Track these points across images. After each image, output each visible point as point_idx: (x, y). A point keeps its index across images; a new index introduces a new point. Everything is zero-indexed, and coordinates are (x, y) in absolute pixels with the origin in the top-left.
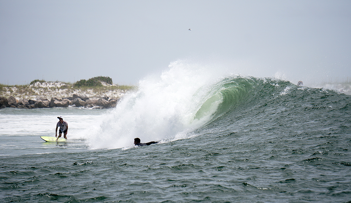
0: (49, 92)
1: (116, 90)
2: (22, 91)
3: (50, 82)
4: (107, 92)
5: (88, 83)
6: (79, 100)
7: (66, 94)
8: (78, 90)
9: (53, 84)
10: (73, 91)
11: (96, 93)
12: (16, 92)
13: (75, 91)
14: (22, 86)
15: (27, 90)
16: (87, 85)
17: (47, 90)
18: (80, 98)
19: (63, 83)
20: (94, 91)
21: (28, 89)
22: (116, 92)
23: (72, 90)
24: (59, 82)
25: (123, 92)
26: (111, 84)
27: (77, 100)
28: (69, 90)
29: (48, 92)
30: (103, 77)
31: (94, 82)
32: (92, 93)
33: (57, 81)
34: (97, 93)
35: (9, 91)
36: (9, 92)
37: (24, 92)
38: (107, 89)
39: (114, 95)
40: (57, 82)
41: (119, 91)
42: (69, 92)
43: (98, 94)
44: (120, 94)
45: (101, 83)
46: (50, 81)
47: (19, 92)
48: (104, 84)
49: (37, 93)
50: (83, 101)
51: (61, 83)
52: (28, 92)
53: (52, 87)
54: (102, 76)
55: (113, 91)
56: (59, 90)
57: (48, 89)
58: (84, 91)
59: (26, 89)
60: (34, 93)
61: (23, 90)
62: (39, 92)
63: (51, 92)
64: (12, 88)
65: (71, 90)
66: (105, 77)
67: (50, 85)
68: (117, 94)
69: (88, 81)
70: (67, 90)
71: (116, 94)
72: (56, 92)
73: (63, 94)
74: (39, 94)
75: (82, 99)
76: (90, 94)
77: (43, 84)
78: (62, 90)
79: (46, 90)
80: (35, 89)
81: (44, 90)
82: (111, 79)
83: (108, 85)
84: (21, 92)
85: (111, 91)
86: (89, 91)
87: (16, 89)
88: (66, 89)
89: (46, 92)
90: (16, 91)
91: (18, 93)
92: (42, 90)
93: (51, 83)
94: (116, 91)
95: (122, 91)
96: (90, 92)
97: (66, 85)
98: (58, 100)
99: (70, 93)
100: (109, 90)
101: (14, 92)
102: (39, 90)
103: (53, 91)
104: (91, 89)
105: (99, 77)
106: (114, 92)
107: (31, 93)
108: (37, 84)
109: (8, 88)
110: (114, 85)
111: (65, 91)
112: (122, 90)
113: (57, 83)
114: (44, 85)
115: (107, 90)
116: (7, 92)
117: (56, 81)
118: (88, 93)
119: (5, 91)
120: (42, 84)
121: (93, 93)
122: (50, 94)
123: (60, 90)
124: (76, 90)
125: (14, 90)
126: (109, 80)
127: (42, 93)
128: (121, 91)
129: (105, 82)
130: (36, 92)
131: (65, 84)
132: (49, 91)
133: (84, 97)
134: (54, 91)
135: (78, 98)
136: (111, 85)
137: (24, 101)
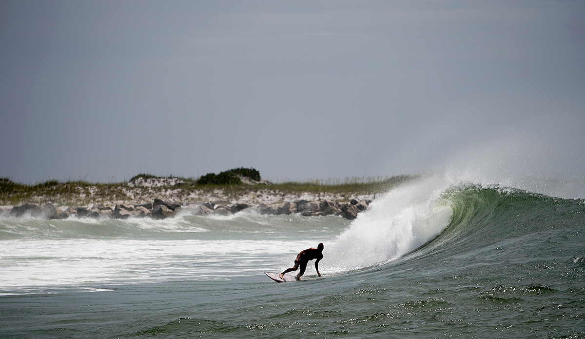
0: (150, 194)
1: (261, 190)
2: (105, 192)
3: (159, 178)
4: (246, 193)
5: (218, 179)
6: (163, 209)
7: (178, 198)
8: (199, 191)
9: (164, 181)
10: (190, 193)
11: (227, 195)
12: (96, 195)
13: (192, 192)
14: (106, 185)
15: (113, 191)
16: (217, 182)
17: (147, 192)
18: (165, 205)
19: (180, 179)
20: (225, 192)
21: (115, 190)
22: (261, 194)
23: (188, 190)
24: (174, 177)
25: (272, 194)
26: (259, 181)
27: (159, 208)
28: (184, 191)
29: (147, 195)
30: (244, 169)
31: (229, 177)
32: (221, 196)
33: (171, 175)
34: (229, 195)
35: (84, 193)
36: (84, 195)
37: (108, 195)
38: (247, 188)
39: (257, 198)
40: (170, 178)
41: (267, 192)
42: (183, 195)
43: (230, 197)
44: (267, 197)
45: (239, 180)
46: (160, 176)
47: (101, 194)
48: (245, 180)
49: (130, 196)
50: (170, 210)
51: (176, 179)
52: (115, 194)
53: (162, 185)
54: (245, 167)
55: (256, 192)
56: (166, 191)
57: (150, 189)
58: (208, 192)
59: (112, 189)
60: (125, 195)
61: (107, 192)
62: (133, 194)
63: (153, 194)
64: (89, 189)
65: (186, 191)
66: (248, 170)
67: (159, 183)
68: (262, 196)
69: (219, 175)
70: (180, 190)
71: (260, 197)
72: (161, 194)
73: (173, 198)
74: (133, 197)
75: (169, 208)
76: (218, 197)
77: (149, 180)
78: (172, 191)
79: (145, 191)
80: (127, 190)
81: (141, 191)
82: (258, 172)
83: (252, 182)
84: (103, 195)
85: (252, 192)
86: (216, 191)
87: (96, 190)
88: (178, 190)
89: (146, 194)
90: (95, 193)
91: (98, 197)
92: (138, 192)
93: (162, 180)
94: (261, 192)
95: (272, 192)
96: (218, 193)
97: (185, 182)
98: (126, 208)
99: (185, 195)
100: (250, 190)
101: (92, 194)
102: (134, 191)
103: (156, 193)
104: (220, 189)
105: (239, 169)
106: (259, 193)
107: (119, 196)
108: (139, 181)
109: (84, 188)
110: (262, 182)
111: (176, 192)
112: (271, 189)
113: (171, 180)
114: (150, 183)
115: (247, 190)
116: (81, 196)
117: (169, 176)
118: (215, 196)
119: (79, 193)
120: (146, 181)
121: (223, 195)
122: (151, 197)
123: (169, 190)
124: (195, 190)
125: (93, 191)
126: (253, 174)
127: (139, 196)
128: (269, 192)
129: (248, 178)
130: (128, 195)
131: (184, 180)
132: (151, 192)
133: (172, 204)
134: (158, 193)
135: (161, 205)
136: (257, 182)
137: (71, 210)
